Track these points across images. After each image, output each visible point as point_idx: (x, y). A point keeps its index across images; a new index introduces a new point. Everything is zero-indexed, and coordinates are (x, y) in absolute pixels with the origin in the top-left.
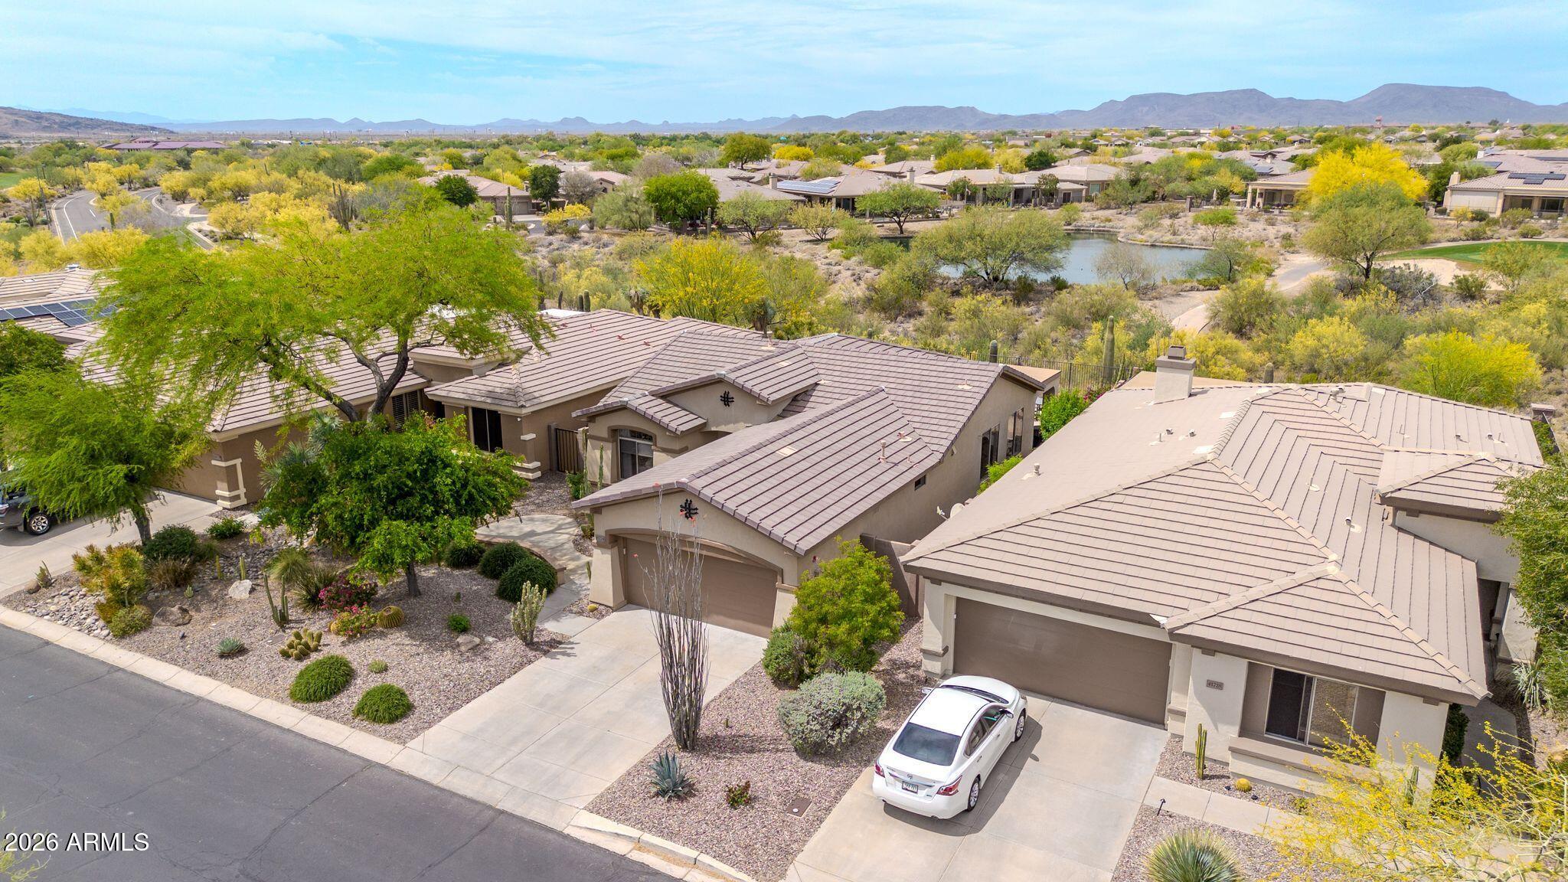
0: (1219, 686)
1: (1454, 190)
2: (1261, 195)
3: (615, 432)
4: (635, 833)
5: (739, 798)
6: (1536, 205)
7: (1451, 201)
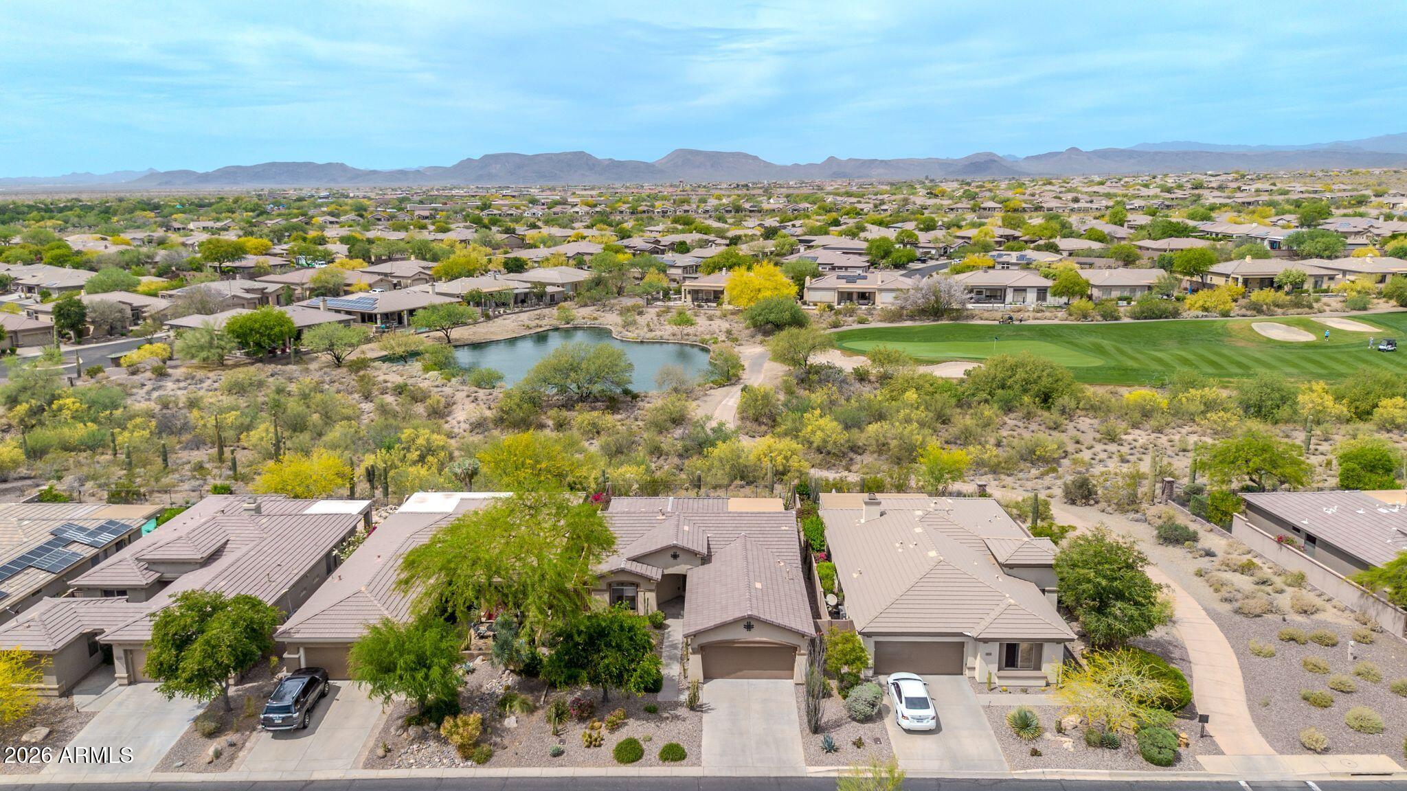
0: (990, 654)
1: (809, 289)
2: (689, 292)
3: (610, 585)
4: (836, 768)
5: (859, 744)
6: (855, 296)
7: (808, 296)
